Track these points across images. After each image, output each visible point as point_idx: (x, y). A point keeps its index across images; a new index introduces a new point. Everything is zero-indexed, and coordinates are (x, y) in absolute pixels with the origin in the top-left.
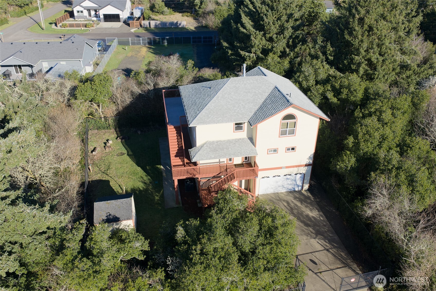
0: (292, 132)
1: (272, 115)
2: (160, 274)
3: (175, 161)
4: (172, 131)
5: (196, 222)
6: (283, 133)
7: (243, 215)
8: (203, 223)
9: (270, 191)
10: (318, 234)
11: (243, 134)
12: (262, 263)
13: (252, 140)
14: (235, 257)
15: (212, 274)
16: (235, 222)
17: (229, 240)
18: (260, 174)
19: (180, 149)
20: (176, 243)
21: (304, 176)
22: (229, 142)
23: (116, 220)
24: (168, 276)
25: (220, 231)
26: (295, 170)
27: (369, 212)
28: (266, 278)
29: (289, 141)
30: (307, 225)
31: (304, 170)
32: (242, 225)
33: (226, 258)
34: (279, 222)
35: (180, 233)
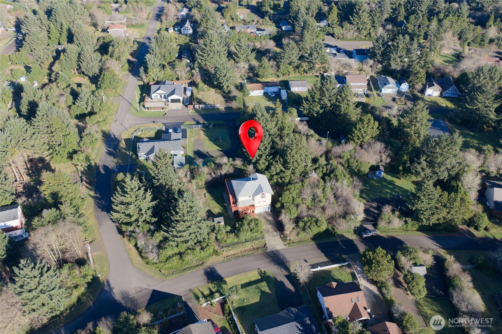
0: (264, 197)
1: (258, 194)
2: (234, 234)
3: (232, 205)
4: (231, 196)
5: (240, 223)
6: (262, 198)
7: (251, 221)
8: (242, 223)
9: (259, 212)
10: (270, 224)
11: (251, 198)
12: (255, 231)
13: (253, 199)
14: (249, 230)
15: (245, 233)
16: (249, 222)
17: (248, 226)
18: (256, 208)
19: (234, 201)
20: (236, 227)
21: (269, 208)
22: (247, 200)
23: (220, 222)
24: (235, 234)
25: (246, 225)
26: (266, 207)
27: (280, 219)
28: (255, 234)
29: (263, 199)
30: (268, 222)
31: (268, 206)
32: (251, 223)
33: (247, 230)
34: (259, 222)
35: (237, 225)
